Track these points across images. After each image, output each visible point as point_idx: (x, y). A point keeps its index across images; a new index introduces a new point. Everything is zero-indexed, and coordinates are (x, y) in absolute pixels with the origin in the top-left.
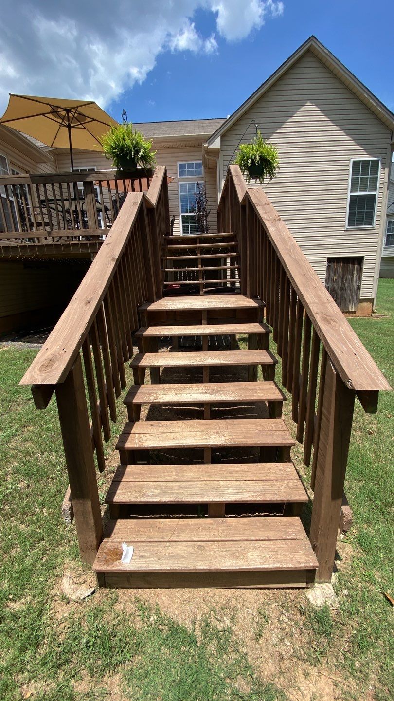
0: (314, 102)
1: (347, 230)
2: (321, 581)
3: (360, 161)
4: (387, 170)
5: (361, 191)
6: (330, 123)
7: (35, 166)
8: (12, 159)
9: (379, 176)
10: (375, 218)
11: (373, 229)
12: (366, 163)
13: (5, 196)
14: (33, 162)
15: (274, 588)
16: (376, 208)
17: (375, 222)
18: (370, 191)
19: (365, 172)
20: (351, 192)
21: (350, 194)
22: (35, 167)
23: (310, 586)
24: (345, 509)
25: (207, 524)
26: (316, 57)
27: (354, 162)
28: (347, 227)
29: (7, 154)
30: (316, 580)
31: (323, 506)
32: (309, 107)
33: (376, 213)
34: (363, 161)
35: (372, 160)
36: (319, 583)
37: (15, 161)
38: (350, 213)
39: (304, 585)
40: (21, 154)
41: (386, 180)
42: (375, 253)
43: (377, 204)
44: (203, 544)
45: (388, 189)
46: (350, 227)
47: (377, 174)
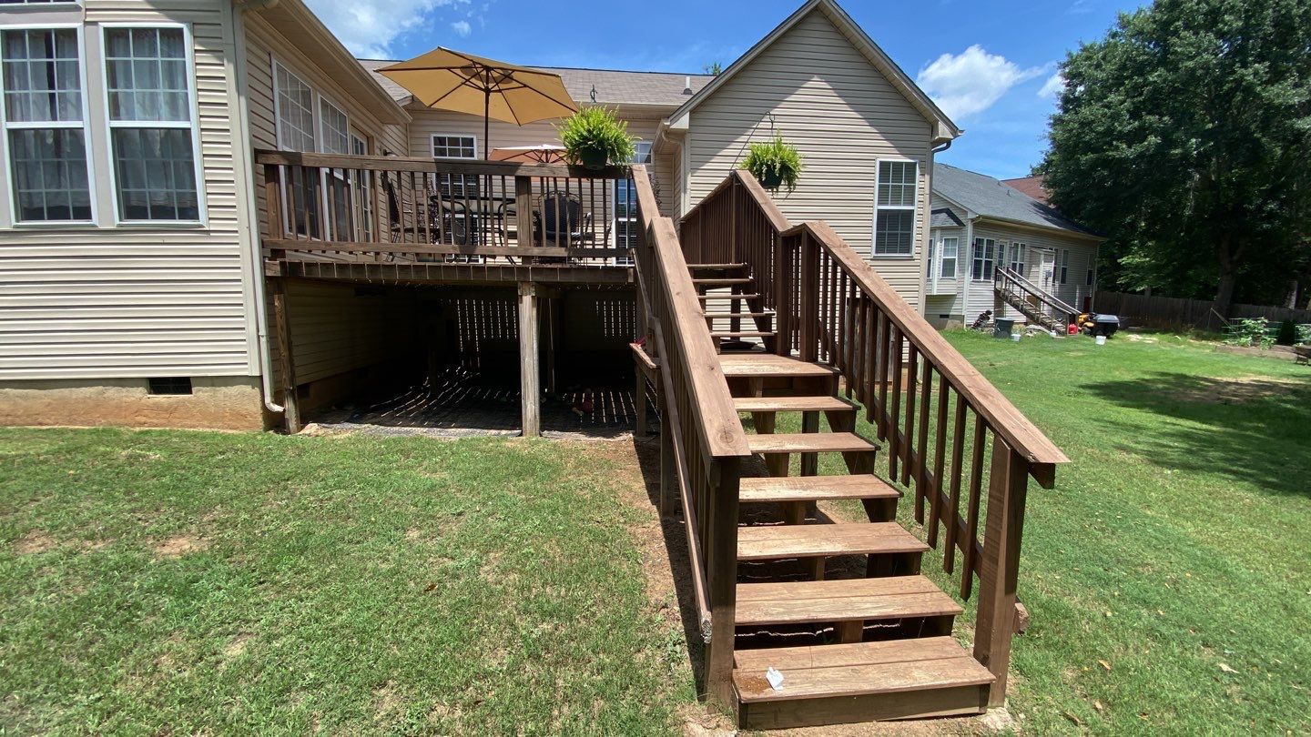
0: (825, 77)
1: (874, 259)
2: (994, 705)
3: (890, 163)
4: (927, 177)
5: (892, 204)
6: (846, 107)
7: (379, 127)
8: (354, 119)
9: (917, 185)
10: (914, 243)
11: (911, 259)
12: (898, 165)
13: (341, 178)
14: (378, 122)
15: (943, 717)
16: (915, 231)
17: (914, 249)
18: (905, 204)
19: (897, 178)
20: (879, 204)
21: (877, 207)
22: (379, 130)
23: (983, 711)
24: (1019, 606)
25: (847, 649)
26: (826, 17)
27: (881, 163)
28: (874, 254)
29: (348, 111)
30: (989, 704)
31: (997, 604)
32: (816, 82)
33: (915, 236)
34: (893, 163)
35: (906, 163)
36: (992, 708)
37: (357, 121)
38: (877, 234)
39: (976, 710)
40: (365, 111)
41: (927, 191)
42: (916, 294)
43: (916, 224)
44: (856, 667)
45: (930, 203)
46: (879, 255)
47: (914, 182)
